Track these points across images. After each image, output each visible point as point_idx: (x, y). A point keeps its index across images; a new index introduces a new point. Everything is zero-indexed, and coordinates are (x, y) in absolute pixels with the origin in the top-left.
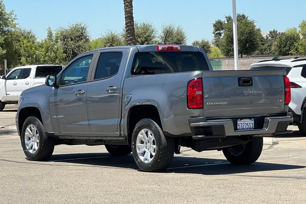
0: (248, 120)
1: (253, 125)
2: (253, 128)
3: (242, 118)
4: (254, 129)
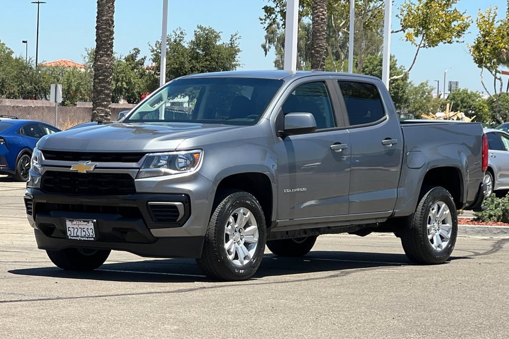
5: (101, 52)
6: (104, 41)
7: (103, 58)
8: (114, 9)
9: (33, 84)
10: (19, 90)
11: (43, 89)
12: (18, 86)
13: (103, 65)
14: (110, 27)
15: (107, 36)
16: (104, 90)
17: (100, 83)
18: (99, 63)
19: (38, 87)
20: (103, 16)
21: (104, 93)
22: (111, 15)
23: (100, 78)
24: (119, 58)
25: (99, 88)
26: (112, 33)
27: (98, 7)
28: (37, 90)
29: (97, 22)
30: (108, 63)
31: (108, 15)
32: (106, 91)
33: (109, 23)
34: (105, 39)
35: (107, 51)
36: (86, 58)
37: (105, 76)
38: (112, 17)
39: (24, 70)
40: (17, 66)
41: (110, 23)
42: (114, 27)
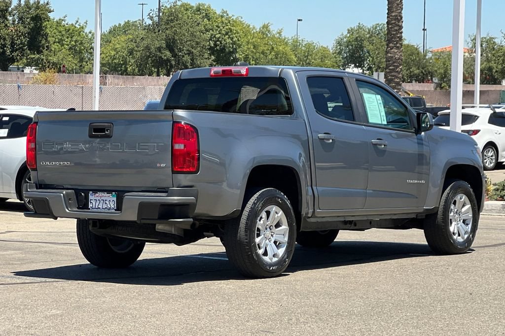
0: (106, 194)
1: (115, 205)
2: (115, 208)
3: (95, 191)
4: (116, 210)
5: (391, 45)
6: (394, 34)
7: (392, 50)
8: (402, 5)
9: (420, 69)
10: (407, 74)
11: (429, 72)
12: (407, 70)
13: (392, 57)
14: (399, 22)
15: (396, 30)
16: (394, 79)
17: (391, 72)
18: (389, 55)
19: (425, 71)
20: (393, 12)
21: (394, 81)
22: (399, 11)
23: (391, 68)
24: (500, 43)
25: (390, 77)
26: (401, 27)
27: (388, 4)
28: (424, 74)
29: (388, 17)
30: (398, 55)
31: (397, 11)
32: (396, 80)
33: (397, 19)
34: (395, 33)
35: (397, 43)
36: (469, 43)
37: (394, 66)
38: (400, 13)
39: (412, 56)
40: (406, 52)
41: (399, 18)
42: (402, 22)
